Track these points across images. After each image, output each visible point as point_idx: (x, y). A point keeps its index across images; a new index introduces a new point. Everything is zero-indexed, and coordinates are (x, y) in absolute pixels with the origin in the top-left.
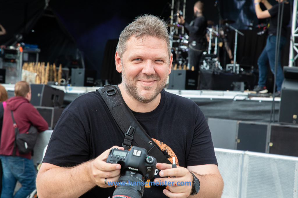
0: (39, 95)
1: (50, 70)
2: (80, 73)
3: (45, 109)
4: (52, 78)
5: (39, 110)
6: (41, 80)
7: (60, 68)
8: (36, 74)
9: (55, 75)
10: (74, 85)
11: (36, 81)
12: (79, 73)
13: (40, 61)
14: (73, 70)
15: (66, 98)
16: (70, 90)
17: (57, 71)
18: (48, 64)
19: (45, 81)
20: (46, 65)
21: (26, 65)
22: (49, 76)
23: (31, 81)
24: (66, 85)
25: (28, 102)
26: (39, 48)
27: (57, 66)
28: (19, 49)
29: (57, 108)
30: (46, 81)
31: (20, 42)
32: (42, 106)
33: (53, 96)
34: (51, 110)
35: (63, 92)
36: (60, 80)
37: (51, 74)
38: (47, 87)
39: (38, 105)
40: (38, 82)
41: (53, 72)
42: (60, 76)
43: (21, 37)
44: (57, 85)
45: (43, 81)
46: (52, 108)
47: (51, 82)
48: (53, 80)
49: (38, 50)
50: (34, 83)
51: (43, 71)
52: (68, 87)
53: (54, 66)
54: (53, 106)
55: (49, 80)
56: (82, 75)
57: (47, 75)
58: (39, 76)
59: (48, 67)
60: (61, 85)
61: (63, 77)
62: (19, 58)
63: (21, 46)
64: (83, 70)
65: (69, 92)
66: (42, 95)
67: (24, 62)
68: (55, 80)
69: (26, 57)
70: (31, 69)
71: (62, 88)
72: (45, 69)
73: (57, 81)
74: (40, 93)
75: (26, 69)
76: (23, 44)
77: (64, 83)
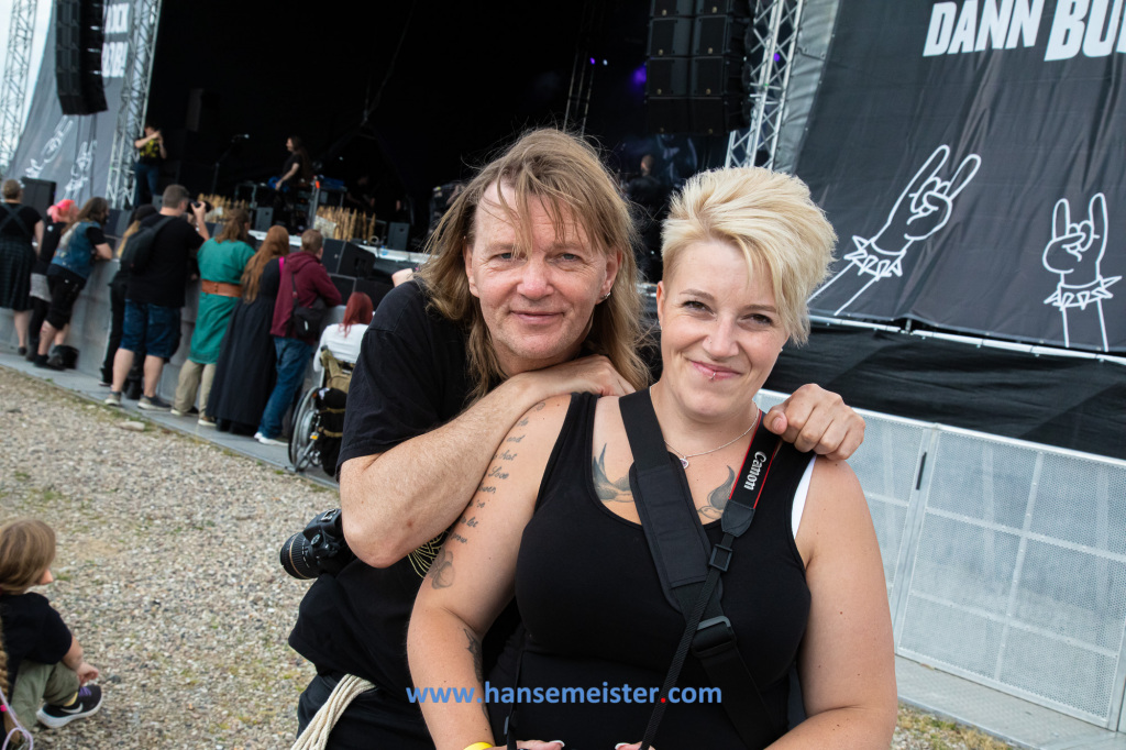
0: (336, 256)
1: (357, 220)
2: (402, 230)
3: (343, 280)
4: (359, 233)
5: (333, 278)
6: (341, 233)
7: (373, 219)
8: (335, 225)
9: (365, 229)
10: (391, 247)
11: (334, 235)
12: (400, 230)
13: (345, 207)
14: (392, 225)
15: (376, 266)
16: (385, 254)
17: (369, 222)
18: (355, 211)
19: (348, 235)
20: (352, 212)
21: (321, 208)
22: (355, 229)
23: (327, 235)
24: (378, 247)
25: (318, 261)
26: (345, 185)
27: (369, 215)
28: (316, 183)
29: (362, 278)
30: (350, 237)
31: (317, 174)
32: (340, 273)
33: (357, 260)
34: (352, 282)
35: (373, 255)
36: (371, 237)
37: (359, 227)
38: (349, 245)
39: (334, 272)
40: (337, 237)
41: (362, 225)
42: (371, 230)
43: (320, 166)
44: (366, 245)
45: (345, 236)
46: (355, 279)
47: (357, 239)
48: (361, 236)
49: (344, 188)
50: (331, 236)
51: (347, 220)
52: (382, 250)
53: (364, 216)
54: (356, 276)
55: (354, 236)
56: (405, 233)
57: (352, 227)
58: (340, 228)
59: (354, 216)
60: (372, 245)
61: (375, 234)
62: (313, 198)
63: (319, 179)
64: (406, 226)
65: (382, 256)
66: (340, 257)
67: (320, 204)
68: (364, 236)
69: (324, 197)
70: (329, 215)
71: (373, 250)
72: (350, 219)
73: (367, 239)
74: (339, 254)
75: (321, 215)
76: (322, 176)
77: (377, 242)
